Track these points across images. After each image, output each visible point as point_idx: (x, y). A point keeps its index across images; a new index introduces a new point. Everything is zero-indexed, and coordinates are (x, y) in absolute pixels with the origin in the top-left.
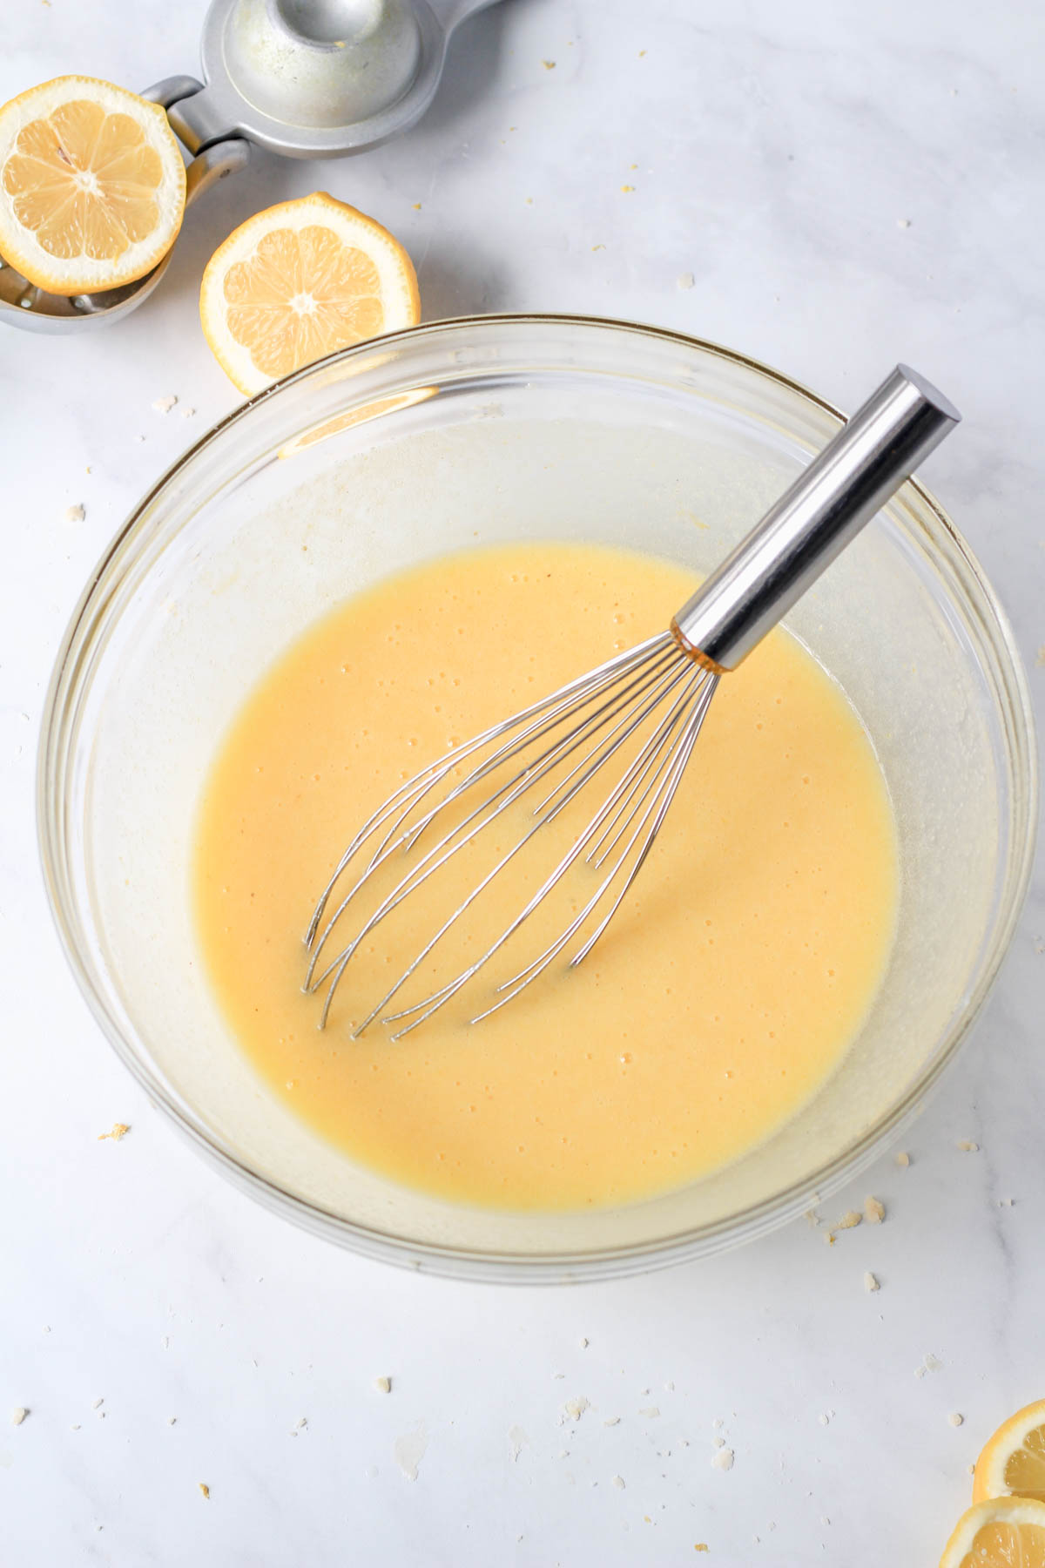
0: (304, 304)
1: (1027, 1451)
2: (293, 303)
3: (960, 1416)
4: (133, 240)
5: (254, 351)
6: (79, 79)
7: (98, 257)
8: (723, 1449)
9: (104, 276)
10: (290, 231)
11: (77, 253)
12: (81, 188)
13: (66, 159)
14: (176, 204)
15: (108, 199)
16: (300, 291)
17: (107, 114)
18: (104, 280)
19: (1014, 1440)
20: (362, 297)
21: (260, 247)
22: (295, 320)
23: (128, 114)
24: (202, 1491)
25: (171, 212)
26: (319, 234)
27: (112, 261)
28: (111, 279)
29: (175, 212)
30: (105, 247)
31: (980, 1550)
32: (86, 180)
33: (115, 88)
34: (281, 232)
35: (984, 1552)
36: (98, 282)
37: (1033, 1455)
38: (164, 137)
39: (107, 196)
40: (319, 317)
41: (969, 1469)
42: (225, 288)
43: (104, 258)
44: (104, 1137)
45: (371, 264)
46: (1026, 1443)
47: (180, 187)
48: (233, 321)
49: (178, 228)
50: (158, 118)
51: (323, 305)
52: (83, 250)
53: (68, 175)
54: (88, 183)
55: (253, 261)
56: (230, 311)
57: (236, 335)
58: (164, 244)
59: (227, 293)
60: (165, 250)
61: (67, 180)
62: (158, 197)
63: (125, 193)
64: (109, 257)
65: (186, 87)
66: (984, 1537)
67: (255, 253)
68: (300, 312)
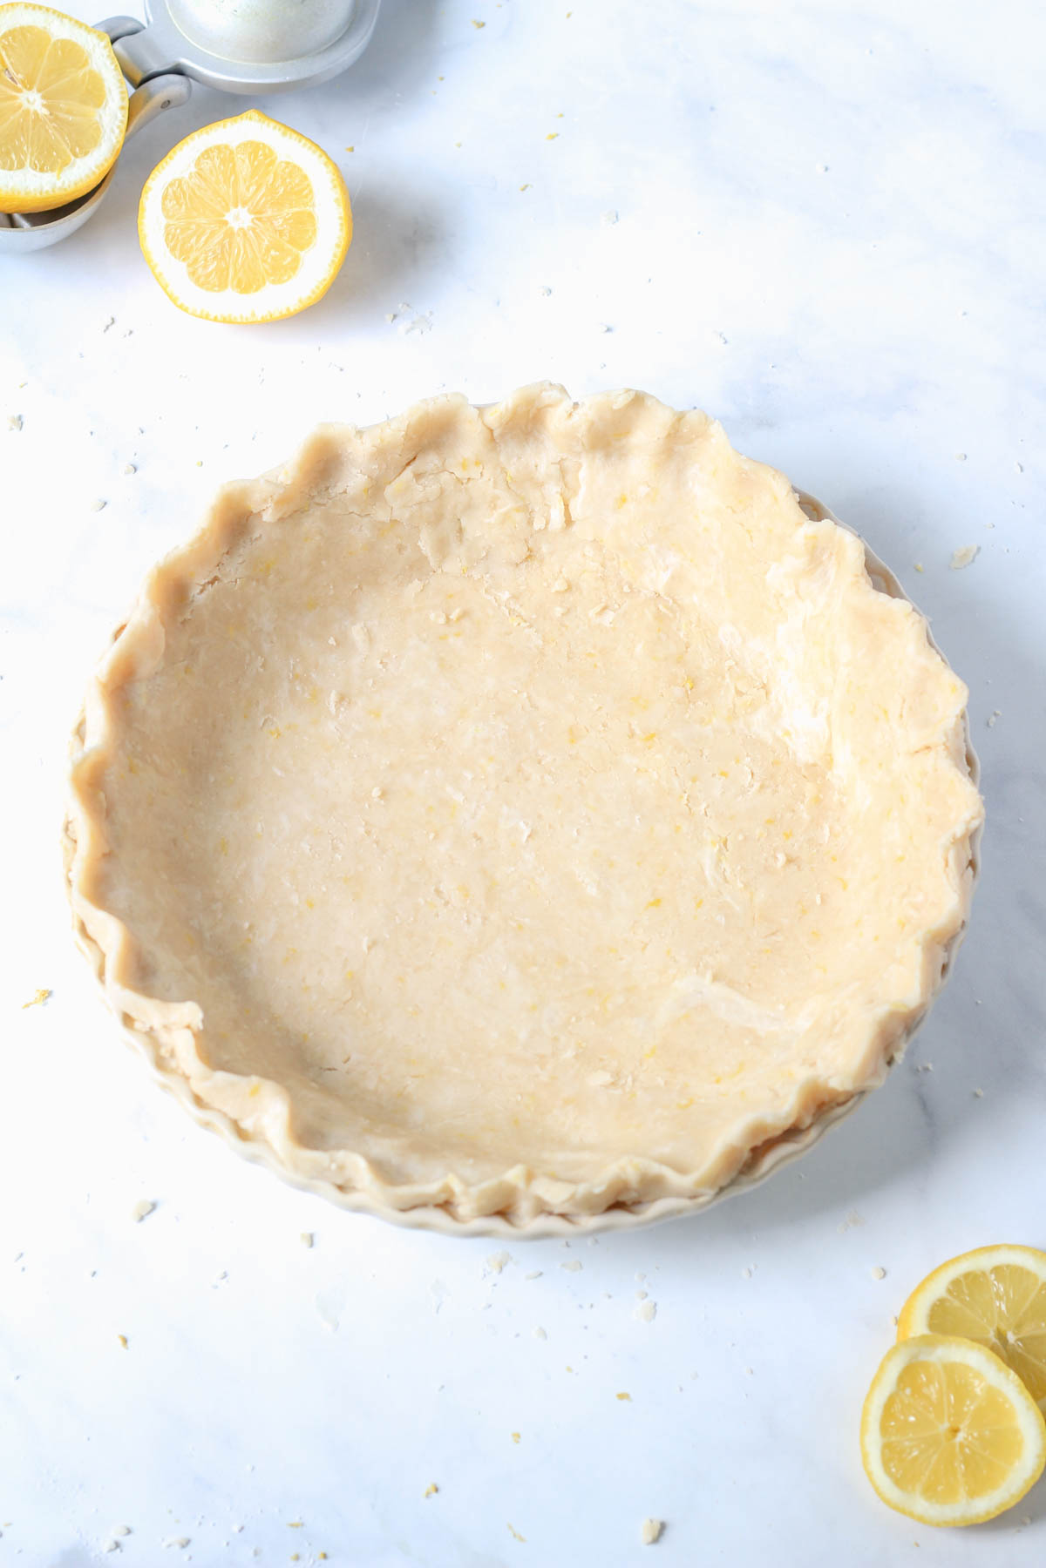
0: (239, 218)
1: (949, 1298)
2: (228, 217)
3: (883, 1270)
4: (76, 156)
5: (189, 266)
6: (27, 6)
7: (42, 170)
8: (646, 1301)
9: (47, 188)
10: (227, 147)
11: (21, 165)
12: (26, 105)
13: (12, 78)
14: (117, 123)
15: (52, 117)
16: (236, 206)
17: (53, 40)
18: (47, 192)
19: (938, 1289)
20: (295, 210)
21: (198, 163)
22: (230, 234)
23: (74, 40)
24: (120, 1342)
25: (113, 132)
26: (255, 149)
27: (55, 174)
28: (53, 191)
29: (117, 131)
30: (48, 160)
31: (904, 1389)
32: (31, 100)
33: (61, 16)
34: (218, 148)
35: (908, 1391)
36: (41, 193)
37: (957, 1303)
38: (108, 62)
39: (51, 114)
40: (254, 230)
41: (892, 1322)
42: (163, 204)
43: (47, 171)
44: (27, 1006)
45: (305, 177)
46: (949, 1291)
47: (122, 108)
48: (170, 237)
49: (119, 146)
50: (103, 44)
51: (259, 219)
52: (27, 163)
53: (14, 94)
54: (33, 101)
55: (190, 177)
56: (167, 227)
57: (173, 250)
58: (106, 160)
59: (164, 209)
60: (107, 166)
61: (15, 98)
62: (100, 117)
63: (69, 112)
64: (52, 170)
65: (129, 26)
66: (909, 1375)
67: (193, 169)
68: (235, 225)
